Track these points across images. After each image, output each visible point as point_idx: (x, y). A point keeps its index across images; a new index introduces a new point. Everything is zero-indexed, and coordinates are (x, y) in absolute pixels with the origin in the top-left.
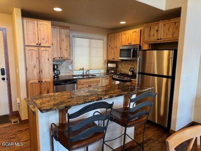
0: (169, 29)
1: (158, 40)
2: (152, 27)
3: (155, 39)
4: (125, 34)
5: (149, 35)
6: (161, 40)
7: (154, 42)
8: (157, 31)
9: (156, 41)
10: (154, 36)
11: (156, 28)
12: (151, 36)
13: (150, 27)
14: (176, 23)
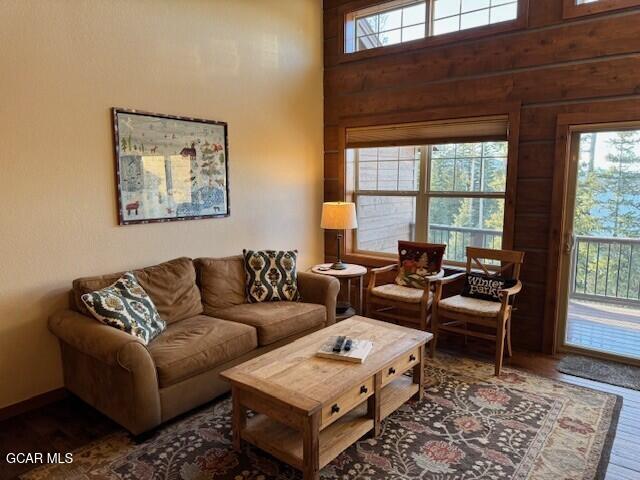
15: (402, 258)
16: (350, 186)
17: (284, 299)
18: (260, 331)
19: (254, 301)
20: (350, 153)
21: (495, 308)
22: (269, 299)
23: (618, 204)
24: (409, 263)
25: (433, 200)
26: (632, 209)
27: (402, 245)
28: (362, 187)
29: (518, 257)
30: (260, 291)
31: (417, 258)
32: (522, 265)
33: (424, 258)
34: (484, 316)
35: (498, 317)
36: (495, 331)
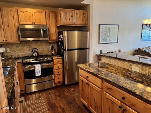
0: (80, 17)
1: (74, 24)
2: (67, 12)
3: (71, 22)
4: (23, 12)
5: (66, 18)
6: (76, 24)
7: (70, 25)
8: (72, 16)
9: (72, 24)
10: (70, 19)
11: (71, 14)
12: (67, 20)
13: (66, 12)
14: (84, 14)
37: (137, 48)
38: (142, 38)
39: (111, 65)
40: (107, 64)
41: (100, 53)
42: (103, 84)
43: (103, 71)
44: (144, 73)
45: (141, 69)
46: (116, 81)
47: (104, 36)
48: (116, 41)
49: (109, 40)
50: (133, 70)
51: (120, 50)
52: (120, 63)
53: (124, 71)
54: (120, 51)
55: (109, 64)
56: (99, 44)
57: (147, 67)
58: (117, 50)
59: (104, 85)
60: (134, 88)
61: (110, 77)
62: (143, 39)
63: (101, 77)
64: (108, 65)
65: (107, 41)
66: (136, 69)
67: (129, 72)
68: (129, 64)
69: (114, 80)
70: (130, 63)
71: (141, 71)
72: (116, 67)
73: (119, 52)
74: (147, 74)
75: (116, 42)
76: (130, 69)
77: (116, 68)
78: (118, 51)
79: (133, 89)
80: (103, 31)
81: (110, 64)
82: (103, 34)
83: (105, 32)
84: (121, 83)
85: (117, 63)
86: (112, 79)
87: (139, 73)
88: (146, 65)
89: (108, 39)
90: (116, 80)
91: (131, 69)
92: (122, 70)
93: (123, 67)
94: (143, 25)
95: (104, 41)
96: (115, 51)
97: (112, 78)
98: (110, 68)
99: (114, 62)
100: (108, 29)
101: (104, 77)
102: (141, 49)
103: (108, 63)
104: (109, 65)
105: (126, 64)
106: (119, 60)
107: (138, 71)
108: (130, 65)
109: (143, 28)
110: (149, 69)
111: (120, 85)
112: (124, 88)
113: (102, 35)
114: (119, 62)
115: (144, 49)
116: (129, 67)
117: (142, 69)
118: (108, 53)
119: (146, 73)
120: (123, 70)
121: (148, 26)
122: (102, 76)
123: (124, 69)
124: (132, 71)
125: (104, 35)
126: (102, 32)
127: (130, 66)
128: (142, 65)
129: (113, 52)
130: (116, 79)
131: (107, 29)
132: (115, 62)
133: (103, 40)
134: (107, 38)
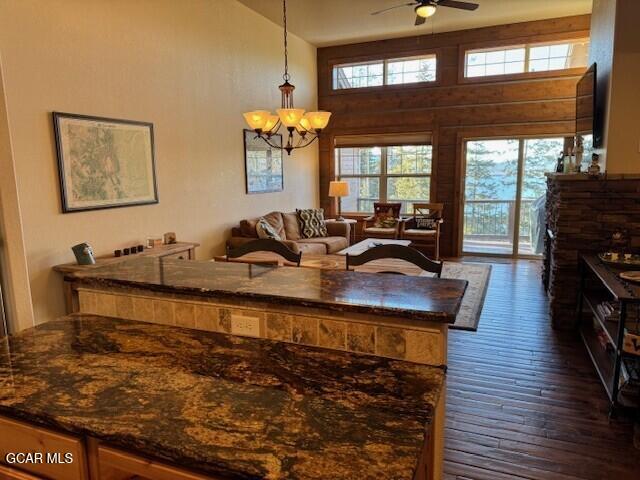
15: (377, 212)
16: (337, 173)
17: (321, 236)
18: (327, 246)
19: (307, 237)
20: (336, 150)
21: (434, 231)
22: (314, 236)
23: (475, 186)
24: (382, 214)
25: (389, 179)
26: (485, 189)
27: (376, 206)
28: (343, 172)
29: (440, 206)
30: (309, 231)
31: (387, 212)
32: (443, 211)
33: (391, 211)
34: (427, 235)
35: (434, 235)
36: (434, 242)
37: (235, 220)
38: (249, 180)
39: (131, 327)
40: (111, 323)
41: (77, 257)
42: (93, 459)
43: (88, 379)
44: (280, 338)
45: (265, 324)
46: (163, 428)
47: (86, 175)
48: (148, 194)
49: (115, 193)
50: (235, 330)
51: (174, 234)
52: (178, 309)
53: (197, 348)
54: (172, 241)
55: (121, 321)
56: (64, 210)
57: (287, 309)
58: (159, 235)
59: (98, 465)
60: (252, 445)
61: (127, 408)
62: (251, 184)
63: (72, 425)
64: (118, 327)
65: (104, 198)
66: (246, 324)
67: (220, 350)
68: (213, 307)
69: (152, 421)
70: (220, 302)
71: (266, 330)
72: (160, 328)
73: (170, 243)
74: (292, 342)
75: (151, 198)
76: (222, 330)
77: (160, 339)
78: (163, 241)
79: (251, 451)
80: (78, 146)
81: (130, 322)
82: (79, 164)
83: (87, 154)
84: (189, 430)
85: (159, 311)
86: (142, 421)
87: (262, 343)
88: (283, 304)
89: (108, 187)
90: (163, 423)
91: (228, 327)
92: (190, 346)
93: (190, 326)
94: (247, 133)
95: (90, 198)
96: (152, 243)
97: (142, 416)
98: (129, 343)
99: (148, 310)
100: (102, 140)
101: (96, 424)
102: (252, 223)
103: (115, 316)
104: (125, 328)
105: (202, 309)
106: (170, 297)
107: (257, 335)
108: (224, 314)
109: (248, 144)
110: (295, 320)
111: (188, 450)
112: (210, 464)
113: (73, 167)
114: (172, 303)
115: (259, 223)
116: (219, 320)
117: (272, 323)
118: (117, 254)
119: (288, 336)
120: (194, 342)
121: (266, 137)
122: (82, 414)
123: (198, 334)
124: (232, 339)
125: (88, 168)
126: (73, 152)
127: (222, 318)
128: (269, 307)
129: (140, 248)
130: (163, 410)
131: (98, 142)
132: (148, 306)
133: (86, 191)
134: (103, 184)
